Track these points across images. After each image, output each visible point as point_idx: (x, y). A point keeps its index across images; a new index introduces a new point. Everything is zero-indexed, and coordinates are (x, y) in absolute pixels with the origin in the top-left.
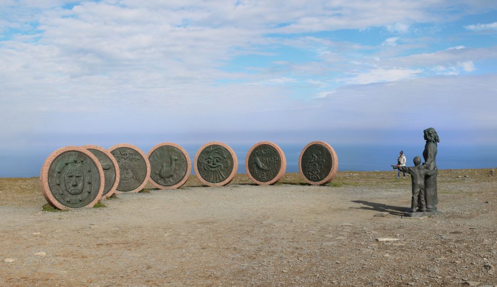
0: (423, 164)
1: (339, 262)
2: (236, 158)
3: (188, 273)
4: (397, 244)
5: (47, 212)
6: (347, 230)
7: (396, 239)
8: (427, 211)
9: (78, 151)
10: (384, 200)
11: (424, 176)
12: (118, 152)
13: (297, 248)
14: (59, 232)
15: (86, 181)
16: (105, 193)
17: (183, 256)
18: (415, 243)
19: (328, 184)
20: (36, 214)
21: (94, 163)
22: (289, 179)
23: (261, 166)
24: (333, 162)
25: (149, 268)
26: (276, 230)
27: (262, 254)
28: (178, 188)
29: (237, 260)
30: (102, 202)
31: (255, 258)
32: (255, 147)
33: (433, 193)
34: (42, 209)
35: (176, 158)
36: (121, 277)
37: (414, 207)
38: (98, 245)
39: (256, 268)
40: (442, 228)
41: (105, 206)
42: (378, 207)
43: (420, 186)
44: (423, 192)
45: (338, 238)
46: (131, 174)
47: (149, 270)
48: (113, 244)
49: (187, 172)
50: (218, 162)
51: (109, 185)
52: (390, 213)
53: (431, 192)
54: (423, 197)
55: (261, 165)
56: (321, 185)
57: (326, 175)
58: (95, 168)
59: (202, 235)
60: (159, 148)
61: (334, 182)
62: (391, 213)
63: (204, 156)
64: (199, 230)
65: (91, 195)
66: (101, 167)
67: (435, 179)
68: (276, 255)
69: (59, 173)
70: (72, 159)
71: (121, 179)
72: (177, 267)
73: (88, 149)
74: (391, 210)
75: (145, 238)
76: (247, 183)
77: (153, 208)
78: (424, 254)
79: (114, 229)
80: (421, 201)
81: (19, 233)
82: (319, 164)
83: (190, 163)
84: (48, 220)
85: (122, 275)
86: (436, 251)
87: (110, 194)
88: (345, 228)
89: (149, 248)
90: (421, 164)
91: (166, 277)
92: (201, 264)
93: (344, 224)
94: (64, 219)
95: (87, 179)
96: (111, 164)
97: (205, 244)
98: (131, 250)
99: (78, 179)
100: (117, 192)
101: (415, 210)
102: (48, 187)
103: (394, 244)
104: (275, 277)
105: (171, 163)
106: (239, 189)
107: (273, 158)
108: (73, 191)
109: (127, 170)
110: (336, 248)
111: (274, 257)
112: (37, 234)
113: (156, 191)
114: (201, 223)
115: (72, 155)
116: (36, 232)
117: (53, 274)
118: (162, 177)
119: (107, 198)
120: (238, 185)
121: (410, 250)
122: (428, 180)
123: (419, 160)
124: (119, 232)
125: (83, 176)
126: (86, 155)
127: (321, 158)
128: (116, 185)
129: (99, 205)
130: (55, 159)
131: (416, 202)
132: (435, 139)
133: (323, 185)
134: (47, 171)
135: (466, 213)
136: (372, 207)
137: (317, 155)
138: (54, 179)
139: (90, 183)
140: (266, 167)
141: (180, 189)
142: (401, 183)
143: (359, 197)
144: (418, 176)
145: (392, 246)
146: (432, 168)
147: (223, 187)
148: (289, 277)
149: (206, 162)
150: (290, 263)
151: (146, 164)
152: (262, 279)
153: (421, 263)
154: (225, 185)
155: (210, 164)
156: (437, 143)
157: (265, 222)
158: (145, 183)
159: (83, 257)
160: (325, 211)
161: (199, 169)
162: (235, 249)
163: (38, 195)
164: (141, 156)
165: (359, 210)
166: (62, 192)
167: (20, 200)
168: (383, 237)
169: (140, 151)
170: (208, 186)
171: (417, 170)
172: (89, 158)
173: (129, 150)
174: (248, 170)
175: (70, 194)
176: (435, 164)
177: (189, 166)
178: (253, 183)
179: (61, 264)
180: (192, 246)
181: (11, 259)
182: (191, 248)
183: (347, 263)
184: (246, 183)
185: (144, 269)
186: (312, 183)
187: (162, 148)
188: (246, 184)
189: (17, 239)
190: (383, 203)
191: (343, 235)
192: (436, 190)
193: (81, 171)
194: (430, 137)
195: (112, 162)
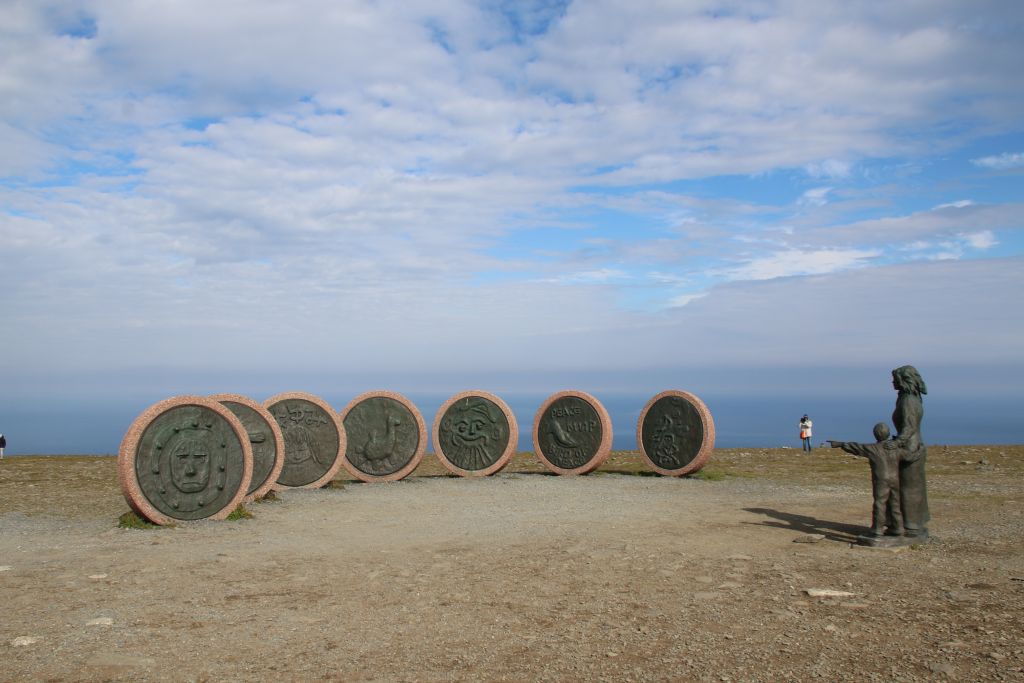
0: (894, 438)
1: (731, 637)
2: (515, 422)
3: (411, 657)
4: (851, 605)
5: (127, 529)
6: (741, 569)
7: (846, 594)
8: (907, 535)
9: (202, 406)
10: (811, 508)
11: (897, 463)
12: (284, 408)
13: (636, 607)
14: (150, 573)
15: (216, 466)
16: (253, 489)
17: (402, 621)
18: (888, 604)
19: (694, 475)
20: (103, 535)
21: (233, 430)
22: (617, 464)
23: (563, 438)
24: (705, 431)
25: (331, 646)
26: (592, 566)
27: (566, 617)
28: (400, 480)
29: (513, 630)
30: (246, 507)
31: (550, 625)
32: (552, 401)
33: (917, 498)
34: (118, 523)
35: (398, 421)
36: (272, 668)
37: (878, 525)
38: (229, 598)
39: (554, 646)
40: (945, 575)
41: (251, 517)
42: (798, 523)
43: (889, 483)
44: (896, 495)
45: (723, 586)
46: (307, 452)
47: (330, 653)
48: (261, 595)
49: (419, 449)
50: (478, 428)
51: (262, 473)
52: (827, 537)
53: (914, 496)
54: (896, 505)
55: (563, 436)
56: (681, 476)
57: (693, 456)
58: (235, 440)
59: (442, 575)
60: (365, 401)
61: (708, 470)
62: (829, 536)
63: (452, 419)
64: (438, 565)
65: (225, 494)
66: (247, 437)
67: (921, 468)
68: (594, 620)
69: (160, 448)
70: (188, 421)
71: (287, 462)
72: (389, 644)
73: (221, 402)
74: (828, 530)
75: (328, 582)
76: (536, 470)
77: (350, 521)
78: (913, 632)
79: (266, 564)
80: (894, 515)
81: (61, 577)
82: (677, 435)
83: (425, 431)
84: (127, 548)
85: (273, 664)
86: (940, 626)
87: (263, 491)
88: (736, 564)
89: (334, 604)
90: (890, 438)
91: (365, 668)
92: (437, 638)
93: (734, 556)
94: (162, 544)
95: (218, 461)
96: (267, 431)
97: (448, 595)
98: (296, 609)
99: (198, 461)
100: (280, 488)
101: (879, 532)
102: (134, 478)
103: (844, 604)
104: (592, 666)
105: (388, 431)
106: (519, 483)
107: (586, 423)
108: (187, 486)
109: (299, 443)
110: (722, 607)
111: (589, 624)
112: (101, 576)
113: (357, 487)
114: (441, 552)
115: (189, 414)
116: (99, 572)
117: (123, 667)
118: (368, 458)
119: (257, 500)
120: (517, 475)
121: (879, 619)
122: (906, 471)
123: (884, 430)
124: (277, 570)
125: (210, 455)
126: (218, 414)
127: (680, 422)
128: (277, 472)
129: (240, 514)
130: (153, 421)
131: (882, 516)
132: (917, 388)
133: (686, 476)
134: (134, 446)
135: (996, 543)
136: (786, 523)
137: (673, 418)
138: (149, 463)
139: (222, 470)
140: (573, 441)
141: (404, 482)
142: (842, 473)
143: (759, 501)
144: (885, 463)
145: (838, 607)
146: (913, 446)
147: (488, 479)
148: (621, 667)
149: (456, 430)
150: (622, 639)
151: (337, 433)
152: (565, 671)
153: (910, 650)
154: (492, 475)
155: (464, 434)
156: (922, 395)
157: (570, 551)
158: (335, 469)
159: (194, 626)
160: (691, 529)
161: (442, 443)
162: (509, 606)
163: (112, 494)
164: (329, 417)
165: (762, 528)
166: (164, 487)
167: (74, 504)
168: (818, 586)
169: (327, 407)
170: (458, 476)
171: (881, 451)
172: (222, 420)
173: (305, 406)
174: (538, 447)
175: (181, 491)
176: (919, 438)
177: (422, 436)
178: (547, 470)
179: (145, 643)
180: (421, 598)
181: (28, 638)
182: (418, 604)
183: (747, 639)
184: (532, 470)
185: (321, 650)
186: (663, 473)
187: (369, 402)
188: (534, 473)
189: (51, 590)
190: (808, 515)
191: (734, 580)
192: (923, 492)
193: (206, 445)
194: (906, 383)
195: (270, 428)
